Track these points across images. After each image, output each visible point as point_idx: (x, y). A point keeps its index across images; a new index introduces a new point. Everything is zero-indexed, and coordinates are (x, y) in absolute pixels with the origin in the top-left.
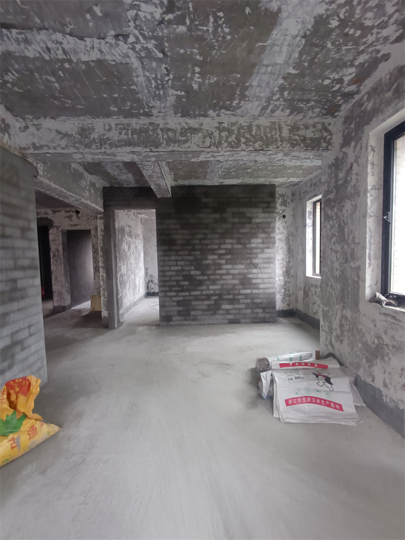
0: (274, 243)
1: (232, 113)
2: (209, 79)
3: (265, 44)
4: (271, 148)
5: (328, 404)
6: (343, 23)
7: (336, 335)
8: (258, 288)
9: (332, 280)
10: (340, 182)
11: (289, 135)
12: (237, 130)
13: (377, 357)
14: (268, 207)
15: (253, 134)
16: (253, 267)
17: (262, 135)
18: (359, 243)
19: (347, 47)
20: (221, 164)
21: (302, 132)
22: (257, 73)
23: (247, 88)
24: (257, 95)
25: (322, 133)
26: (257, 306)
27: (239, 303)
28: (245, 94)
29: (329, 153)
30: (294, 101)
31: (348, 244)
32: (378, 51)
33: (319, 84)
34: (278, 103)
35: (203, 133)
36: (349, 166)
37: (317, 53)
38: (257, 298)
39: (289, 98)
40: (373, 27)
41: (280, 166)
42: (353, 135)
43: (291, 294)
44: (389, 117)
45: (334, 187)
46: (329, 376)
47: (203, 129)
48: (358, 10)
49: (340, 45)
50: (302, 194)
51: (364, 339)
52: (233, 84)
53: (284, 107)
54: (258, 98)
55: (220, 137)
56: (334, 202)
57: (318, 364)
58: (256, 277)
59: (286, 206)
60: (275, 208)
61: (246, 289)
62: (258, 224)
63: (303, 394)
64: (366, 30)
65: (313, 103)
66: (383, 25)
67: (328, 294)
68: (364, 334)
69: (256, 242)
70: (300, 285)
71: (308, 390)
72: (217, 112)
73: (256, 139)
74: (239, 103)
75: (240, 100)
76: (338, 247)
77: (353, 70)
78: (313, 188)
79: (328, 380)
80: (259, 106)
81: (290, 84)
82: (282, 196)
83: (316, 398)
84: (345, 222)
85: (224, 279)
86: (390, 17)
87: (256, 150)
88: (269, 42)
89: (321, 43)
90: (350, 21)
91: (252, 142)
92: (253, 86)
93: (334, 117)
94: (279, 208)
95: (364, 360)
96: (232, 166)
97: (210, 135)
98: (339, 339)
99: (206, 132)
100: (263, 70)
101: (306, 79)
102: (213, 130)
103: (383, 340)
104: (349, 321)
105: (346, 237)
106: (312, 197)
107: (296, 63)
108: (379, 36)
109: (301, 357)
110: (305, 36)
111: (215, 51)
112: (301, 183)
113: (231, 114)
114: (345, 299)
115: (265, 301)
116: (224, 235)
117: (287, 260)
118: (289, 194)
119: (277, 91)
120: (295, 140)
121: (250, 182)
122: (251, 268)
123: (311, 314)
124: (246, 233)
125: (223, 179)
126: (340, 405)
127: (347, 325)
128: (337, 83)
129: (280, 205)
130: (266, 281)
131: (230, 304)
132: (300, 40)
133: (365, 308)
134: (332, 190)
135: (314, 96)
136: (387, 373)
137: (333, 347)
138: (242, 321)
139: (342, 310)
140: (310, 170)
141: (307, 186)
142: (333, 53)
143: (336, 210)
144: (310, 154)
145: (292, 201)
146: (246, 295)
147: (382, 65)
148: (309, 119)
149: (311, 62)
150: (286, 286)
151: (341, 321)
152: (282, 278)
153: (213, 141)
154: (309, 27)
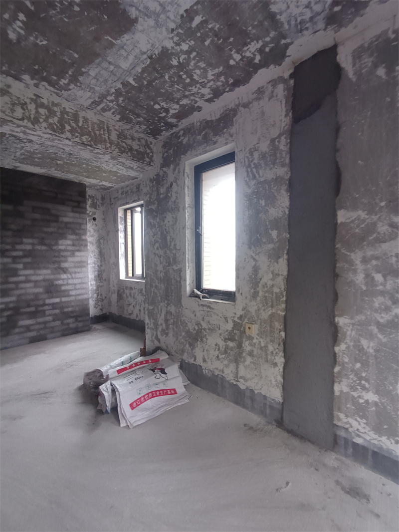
0: (86, 245)
1: (56, 91)
2: (36, 38)
3: (114, 41)
4: (99, 146)
5: (165, 392)
6: (181, 66)
7: (162, 329)
8: (69, 296)
9: (157, 281)
10: (162, 196)
11: (117, 140)
12: (59, 113)
13: (197, 340)
14: (78, 207)
15: (80, 124)
16: (62, 272)
17: (90, 129)
18: (180, 249)
19: (178, 87)
20: (23, 145)
21: (129, 142)
22: (98, 64)
23: (82, 74)
24: (92, 86)
25: (146, 149)
26: (67, 315)
27: (44, 315)
28: (78, 79)
29: (151, 168)
30: (126, 110)
31: (171, 250)
32: (196, 102)
33: (151, 105)
34: (111, 104)
35: (11, 99)
36: (169, 184)
37: (156, 79)
38: (68, 307)
39: (122, 105)
40: (197, 82)
41: (96, 167)
42: (172, 159)
43: (104, 298)
44: (201, 154)
45: (156, 199)
46: (163, 367)
47: (11, 93)
48: (192, 63)
49: (174, 82)
50: (112, 200)
51: (187, 328)
52: (67, 60)
53: (115, 111)
54: (91, 89)
55: (37, 112)
56: (157, 212)
57: (151, 360)
58: (65, 283)
59: (95, 208)
60: (85, 208)
61: (52, 297)
62: (67, 223)
63: (145, 392)
64: (194, 82)
65: (141, 119)
66: (203, 85)
67: (152, 294)
68: (187, 324)
69: (64, 244)
70: (113, 288)
71: (148, 386)
72: (35, 81)
73: (83, 131)
74: (68, 84)
75: (70, 82)
76: (161, 252)
77: (177, 107)
78: (124, 196)
79: (163, 371)
80: (90, 98)
81: (127, 92)
82: (91, 197)
83: (156, 391)
84: (167, 231)
85: (22, 288)
86: (209, 81)
87: (83, 143)
88: (119, 42)
89: (161, 71)
90: (185, 68)
91: (79, 133)
92: (89, 75)
93: (155, 138)
94: (89, 209)
95: (187, 346)
96: (37, 152)
97: (23, 105)
98: (165, 333)
99: (14, 98)
100: (105, 65)
101: (141, 95)
102: (28, 101)
103: (201, 326)
104: (174, 316)
105: (169, 244)
106: (124, 205)
107: (137, 76)
108: (199, 91)
109: (131, 358)
110: (150, 57)
111: (54, 12)
112: (112, 189)
113: (54, 92)
114: (169, 297)
115: (77, 309)
116: (20, 233)
117: (99, 264)
118: (99, 197)
119: (113, 93)
120: (123, 147)
121: (56, 175)
122: (59, 273)
123: (125, 315)
124: (52, 233)
125: (20, 163)
126: (174, 390)
127: (172, 319)
128: (164, 112)
129: (90, 207)
130: (78, 286)
131: (31, 319)
132: (146, 59)
133: (187, 302)
134: (154, 201)
135: (145, 114)
136: (205, 351)
137: (159, 341)
138: (49, 336)
139: (167, 307)
140: (123, 178)
141: (118, 192)
142: (167, 85)
143: (158, 220)
144: (135, 165)
145: (102, 204)
146: (53, 304)
147: (196, 113)
148: (135, 132)
149: (150, 83)
150: (98, 290)
151: (166, 316)
152: (94, 283)
153: (27, 114)
154: (157, 53)
